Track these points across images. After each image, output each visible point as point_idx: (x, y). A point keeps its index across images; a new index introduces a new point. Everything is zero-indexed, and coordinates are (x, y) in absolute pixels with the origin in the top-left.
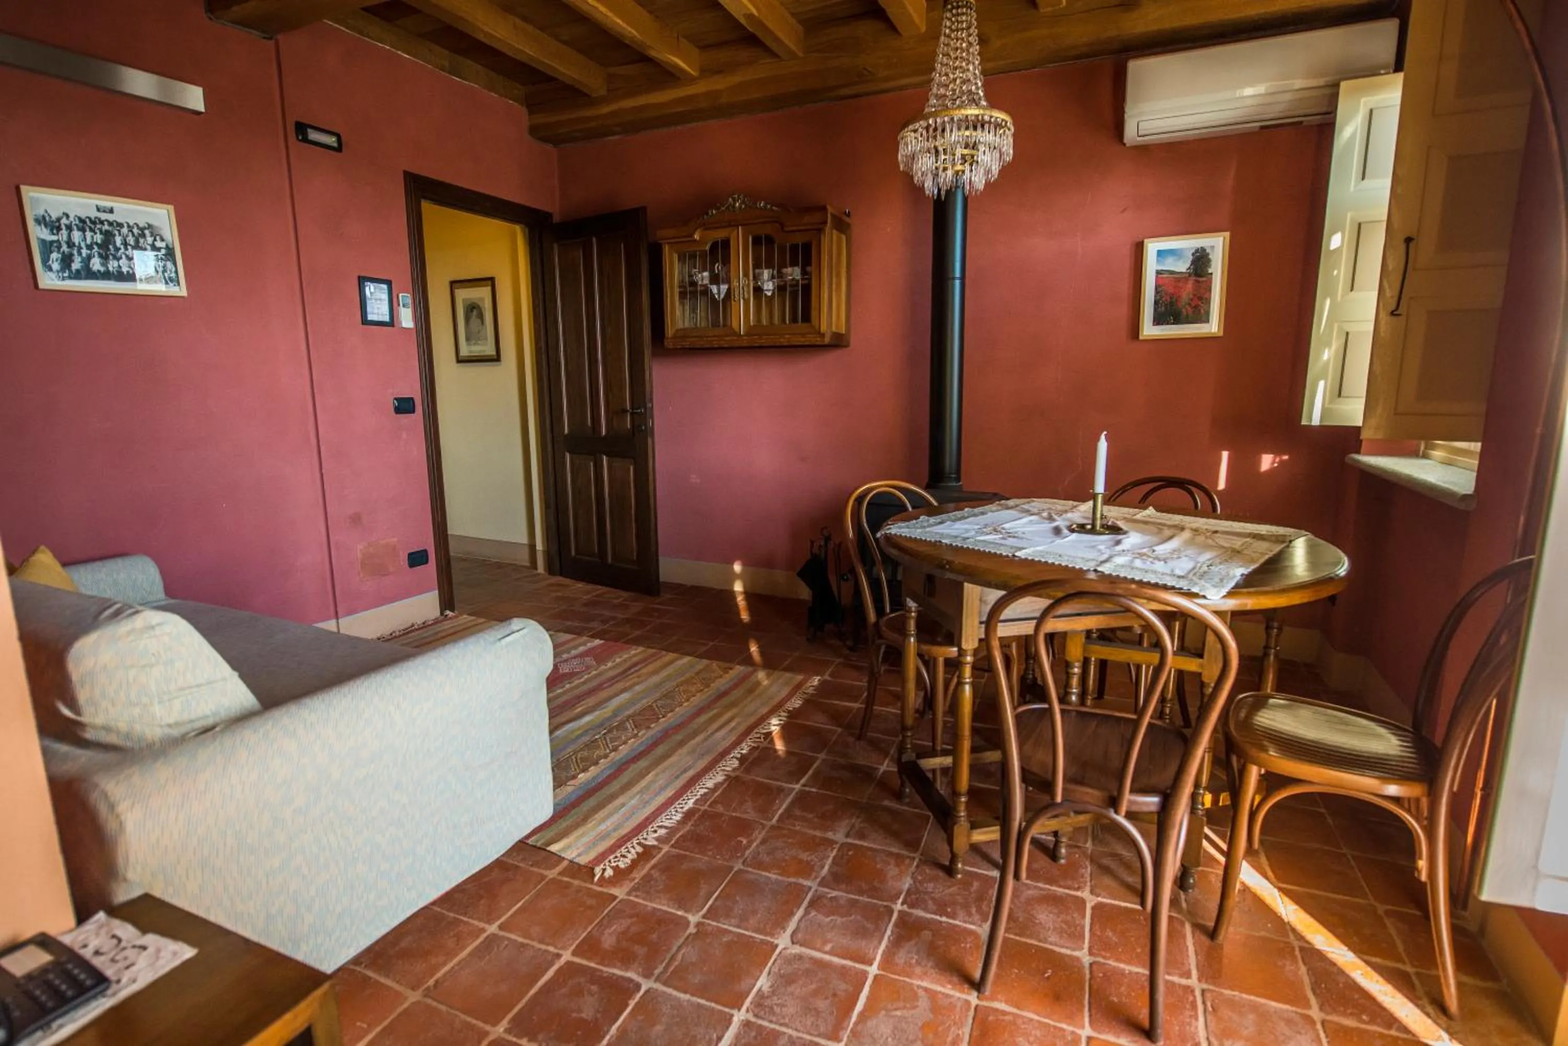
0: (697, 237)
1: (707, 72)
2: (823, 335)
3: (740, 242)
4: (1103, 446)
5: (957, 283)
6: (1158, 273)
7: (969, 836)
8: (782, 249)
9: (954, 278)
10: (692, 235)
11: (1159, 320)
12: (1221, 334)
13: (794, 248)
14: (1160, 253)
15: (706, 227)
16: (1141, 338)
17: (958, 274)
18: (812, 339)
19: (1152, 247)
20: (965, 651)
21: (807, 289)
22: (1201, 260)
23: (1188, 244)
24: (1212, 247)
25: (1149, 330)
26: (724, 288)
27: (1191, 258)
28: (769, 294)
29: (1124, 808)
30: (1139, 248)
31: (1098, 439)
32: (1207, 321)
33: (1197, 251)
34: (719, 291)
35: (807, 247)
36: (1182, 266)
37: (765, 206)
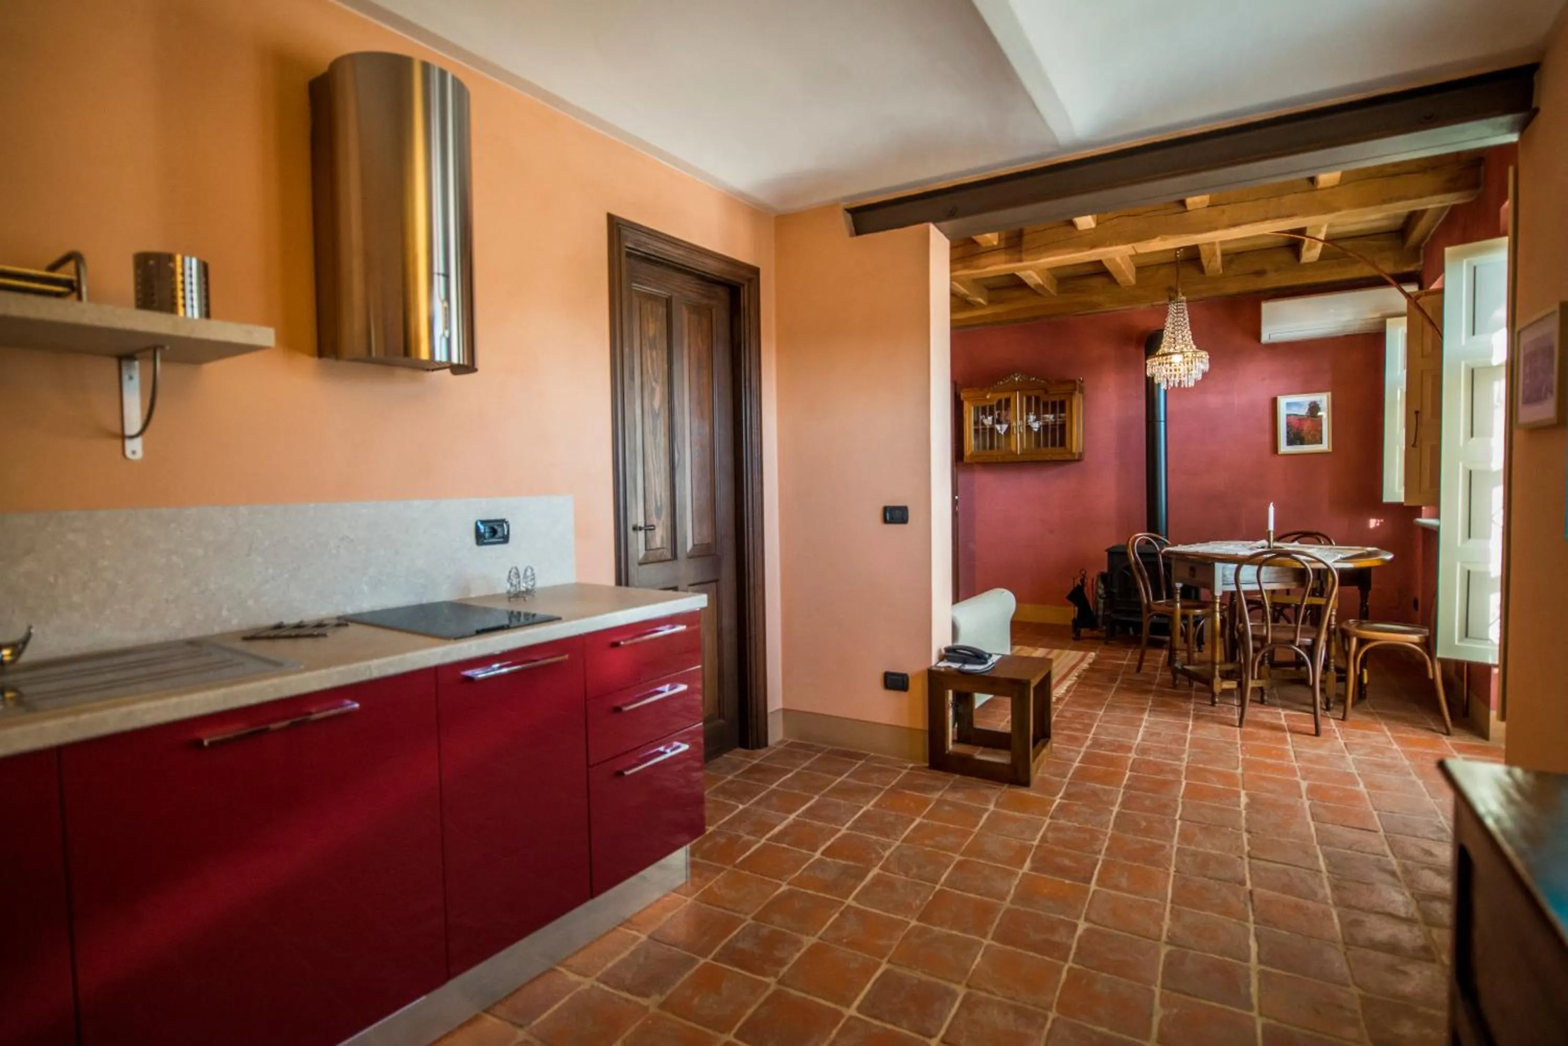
0: (988, 397)
1: (991, 302)
2: (1074, 454)
3: (1018, 400)
4: (1271, 510)
5: (1163, 424)
6: (1288, 415)
7: (1221, 685)
8: (1046, 404)
9: (1160, 421)
10: (986, 396)
11: (1290, 442)
12: (1330, 450)
13: (1054, 404)
14: (1289, 405)
15: (994, 392)
16: (1279, 453)
17: (1162, 418)
18: (1068, 457)
19: (1283, 401)
20: (1216, 596)
21: (1063, 427)
22: (1314, 408)
23: (1305, 400)
24: (1321, 401)
25: (1284, 448)
26: (1005, 427)
27: (1308, 407)
28: (1036, 430)
29: (1297, 644)
30: (1274, 402)
31: (1269, 506)
32: (1321, 443)
33: (1311, 403)
34: (1001, 428)
35: (1062, 404)
36: (1303, 412)
37: (1035, 380)
